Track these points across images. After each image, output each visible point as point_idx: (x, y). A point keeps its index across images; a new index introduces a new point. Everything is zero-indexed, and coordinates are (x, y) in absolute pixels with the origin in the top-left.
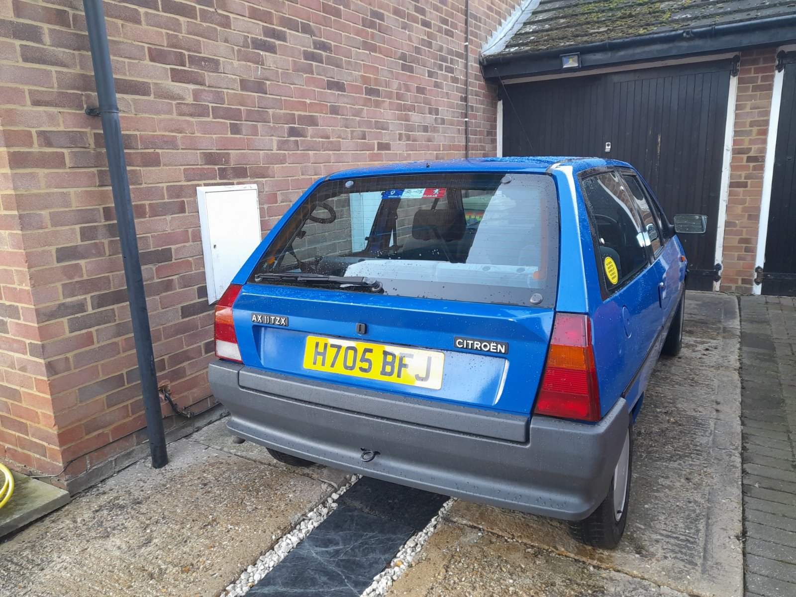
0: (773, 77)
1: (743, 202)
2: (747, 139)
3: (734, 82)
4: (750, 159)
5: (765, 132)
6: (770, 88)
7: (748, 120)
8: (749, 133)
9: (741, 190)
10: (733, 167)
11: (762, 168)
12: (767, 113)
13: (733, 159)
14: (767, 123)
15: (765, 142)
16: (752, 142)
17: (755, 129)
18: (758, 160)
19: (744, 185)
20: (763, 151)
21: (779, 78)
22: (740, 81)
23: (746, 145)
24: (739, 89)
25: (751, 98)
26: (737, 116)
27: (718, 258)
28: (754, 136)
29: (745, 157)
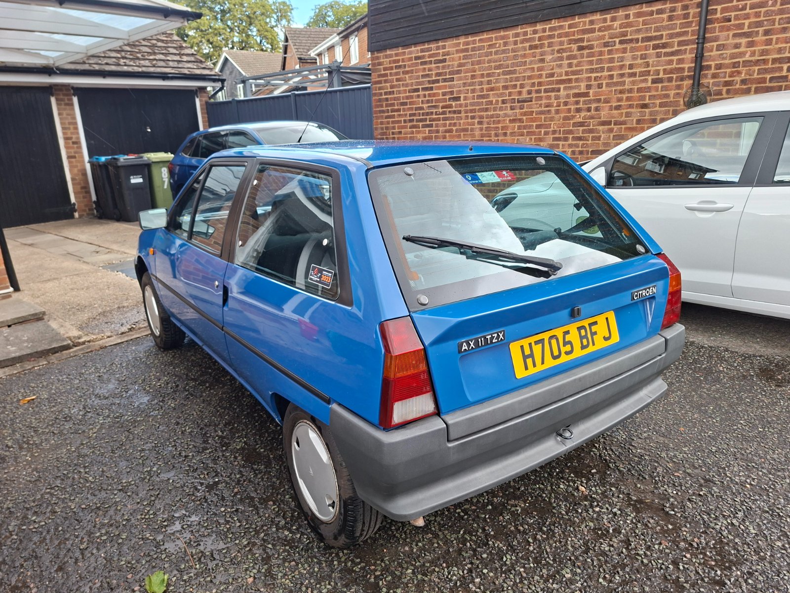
0: (71, 100)
1: (77, 166)
2: (69, 132)
3: (53, 100)
4: (74, 143)
5: (76, 128)
6: (72, 105)
7: (67, 122)
8: (69, 129)
9: (73, 160)
10: (67, 147)
11: (80, 147)
12: (74, 118)
13: (66, 143)
14: (76, 123)
15: (78, 133)
16: (72, 133)
17: (72, 127)
18: (77, 143)
19: (74, 157)
20: (78, 138)
21: (75, 100)
22: (57, 100)
23: (69, 135)
24: (58, 104)
25: (65, 109)
26: (61, 119)
27: (73, 200)
28: (72, 130)
29: (70, 141)
